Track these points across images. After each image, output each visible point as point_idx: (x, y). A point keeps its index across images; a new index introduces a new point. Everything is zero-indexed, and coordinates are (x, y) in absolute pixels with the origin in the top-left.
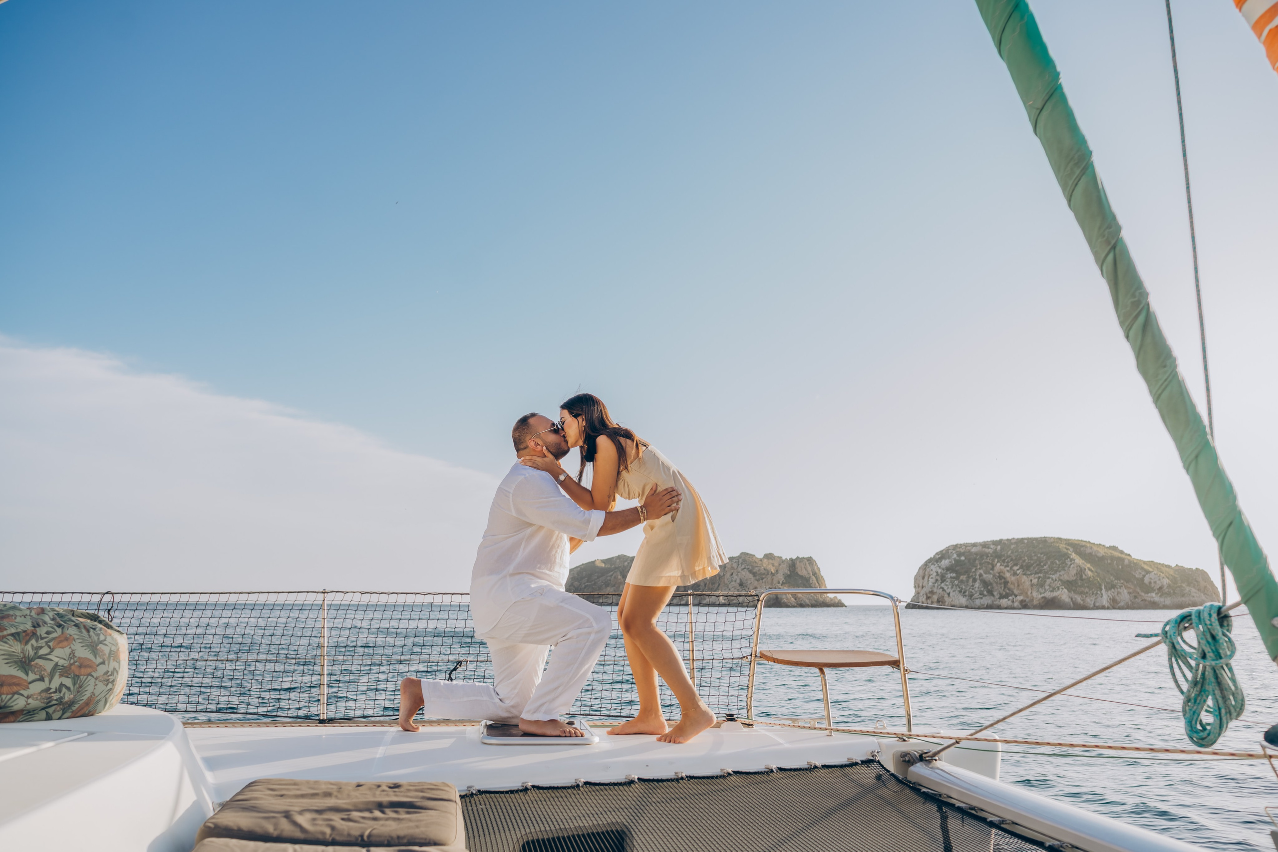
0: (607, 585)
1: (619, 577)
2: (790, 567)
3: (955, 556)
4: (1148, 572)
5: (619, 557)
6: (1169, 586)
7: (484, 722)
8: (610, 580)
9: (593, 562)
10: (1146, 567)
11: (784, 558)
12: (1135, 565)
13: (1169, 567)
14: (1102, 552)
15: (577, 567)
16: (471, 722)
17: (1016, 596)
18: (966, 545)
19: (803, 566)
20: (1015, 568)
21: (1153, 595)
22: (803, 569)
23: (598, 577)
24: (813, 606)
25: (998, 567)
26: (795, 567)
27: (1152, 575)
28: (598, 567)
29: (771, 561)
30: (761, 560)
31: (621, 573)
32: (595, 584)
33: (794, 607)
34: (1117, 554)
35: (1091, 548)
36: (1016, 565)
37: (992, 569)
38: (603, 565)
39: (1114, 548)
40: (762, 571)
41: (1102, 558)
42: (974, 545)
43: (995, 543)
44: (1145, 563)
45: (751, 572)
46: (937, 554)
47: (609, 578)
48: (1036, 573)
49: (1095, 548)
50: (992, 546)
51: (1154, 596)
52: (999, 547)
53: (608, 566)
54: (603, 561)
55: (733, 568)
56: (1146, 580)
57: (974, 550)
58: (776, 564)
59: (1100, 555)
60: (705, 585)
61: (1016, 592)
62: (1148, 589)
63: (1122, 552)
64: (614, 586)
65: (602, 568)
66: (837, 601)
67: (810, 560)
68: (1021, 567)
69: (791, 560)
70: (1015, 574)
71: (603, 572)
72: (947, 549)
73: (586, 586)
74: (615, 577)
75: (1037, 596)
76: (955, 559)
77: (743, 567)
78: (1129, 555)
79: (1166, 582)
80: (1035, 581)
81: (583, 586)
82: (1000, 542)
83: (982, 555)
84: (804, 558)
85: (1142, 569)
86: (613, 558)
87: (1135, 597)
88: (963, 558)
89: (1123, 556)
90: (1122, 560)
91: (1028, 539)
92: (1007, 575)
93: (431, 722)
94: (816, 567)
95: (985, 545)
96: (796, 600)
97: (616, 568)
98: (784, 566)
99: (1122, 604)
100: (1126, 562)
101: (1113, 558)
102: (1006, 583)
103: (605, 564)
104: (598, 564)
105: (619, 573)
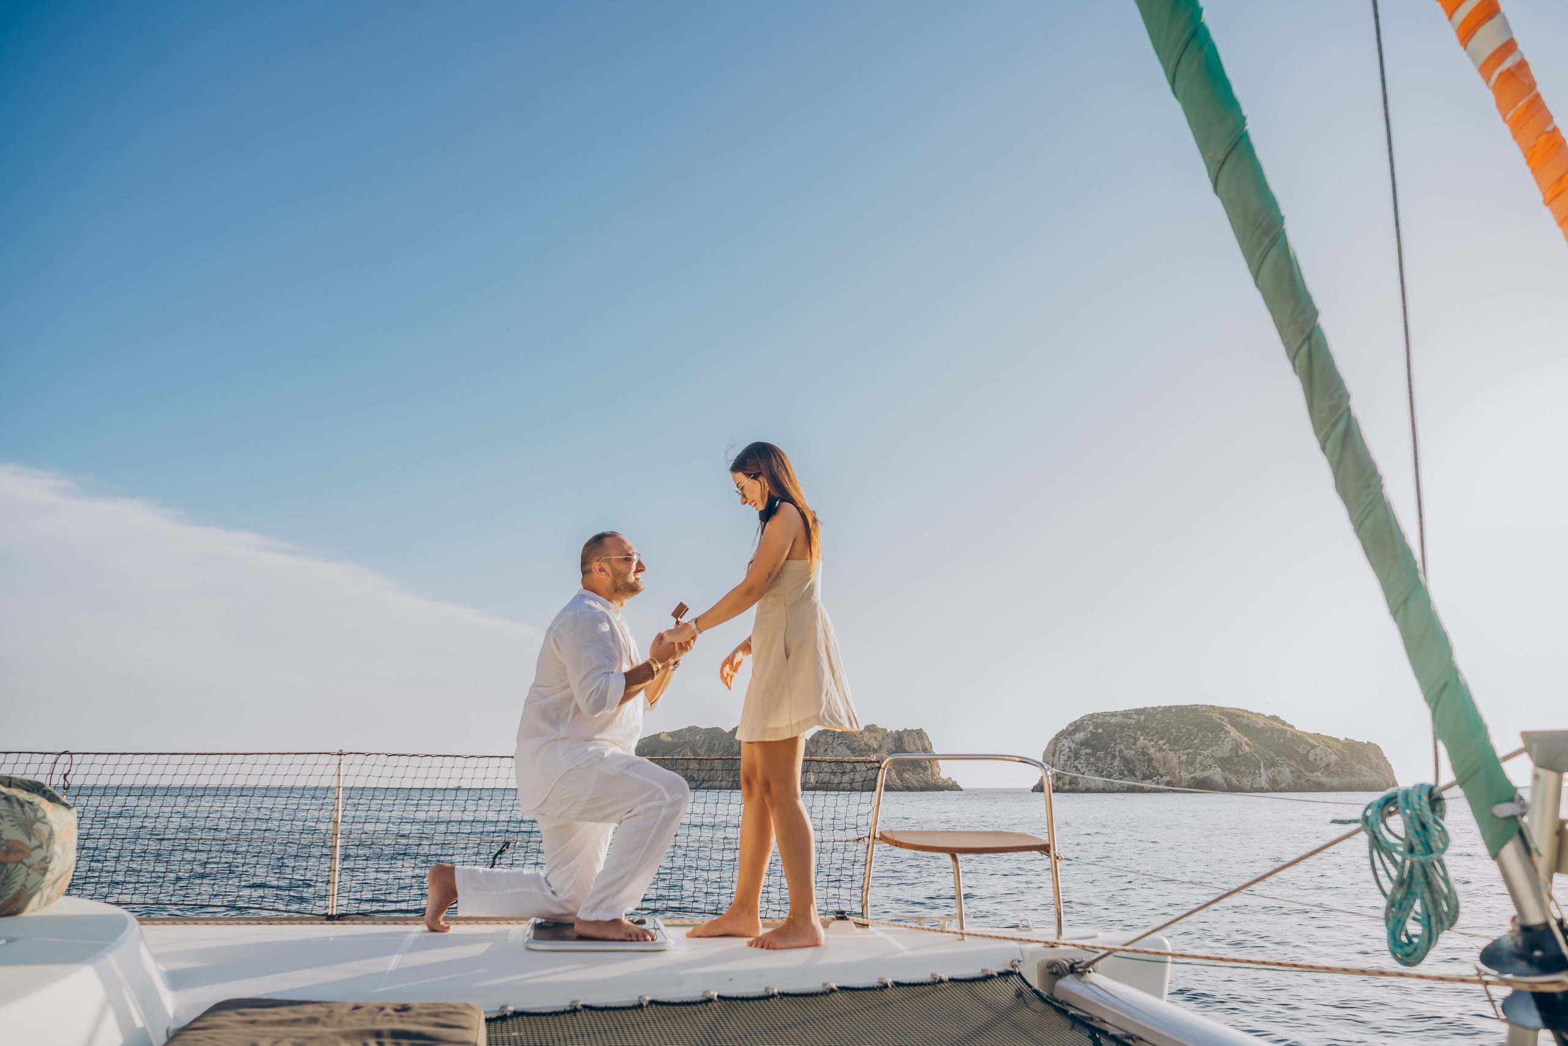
2: (895, 741)
3: (1091, 727)
4: (1313, 747)
5: (689, 729)
6: (1337, 763)
7: (532, 920)
9: (658, 736)
10: (1311, 741)
11: (889, 731)
12: (1299, 739)
13: (1337, 740)
14: (1261, 723)
16: (518, 919)
17: (1162, 776)
18: (1104, 715)
19: (911, 741)
20: (1161, 742)
21: (1319, 774)
22: (912, 744)
24: (922, 789)
25: (1142, 741)
26: (902, 741)
27: (1317, 751)
28: (662, 742)
29: (873, 734)
30: (861, 733)
31: (691, 748)
33: (900, 790)
34: (1278, 725)
35: (1249, 718)
36: (1162, 738)
37: (1135, 744)
38: (670, 739)
39: (1275, 718)
40: (863, 747)
41: (1262, 730)
42: (1114, 714)
43: (1139, 712)
44: (1310, 736)
45: (848, 747)
46: (1070, 725)
48: (1186, 748)
49: (1253, 718)
50: (1134, 716)
51: (1319, 776)
52: (1143, 717)
53: (675, 740)
54: (670, 734)
55: (827, 742)
56: (1311, 757)
57: (1113, 720)
58: (880, 738)
59: (1259, 726)
61: (1162, 771)
62: (1313, 767)
63: (1284, 723)
65: (668, 743)
66: (950, 783)
67: (920, 733)
68: (1168, 741)
69: (898, 732)
70: (1161, 750)
71: (669, 748)
72: (1083, 720)
75: (1185, 775)
76: (1091, 732)
77: (840, 741)
78: (1292, 727)
79: (1333, 758)
80: (1184, 758)
82: (1143, 711)
83: (1123, 727)
84: (913, 730)
85: (1307, 742)
86: (682, 730)
87: (1299, 777)
88: (1100, 731)
89: (1285, 728)
90: (1284, 732)
91: (1176, 707)
92: (1152, 751)
93: (468, 920)
94: (927, 742)
95: (1126, 714)
96: (901, 781)
97: (685, 743)
98: (889, 740)
99: (1283, 785)
100: (1289, 735)
101: (1273, 730)
102: (1150, 760)
103: (672, 739)
104: (664, 738)
105: (688, 749)
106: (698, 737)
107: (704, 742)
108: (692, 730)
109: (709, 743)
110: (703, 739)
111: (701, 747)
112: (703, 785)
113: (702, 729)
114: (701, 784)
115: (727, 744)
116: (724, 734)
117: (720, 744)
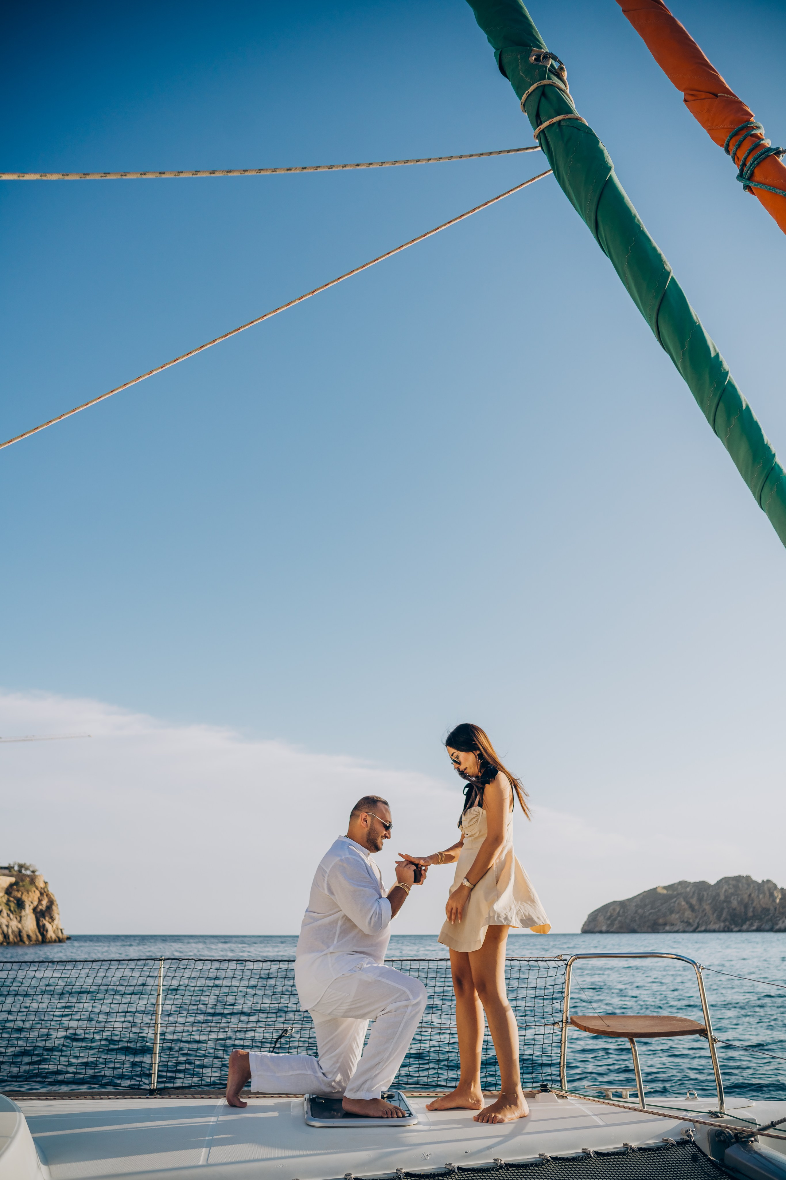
0: (672, 912)
1: (683, 903)
5: (680, 883)
7: (307, 1096)
8: (674, 907)
9: (655, 889)
15: (639, 895)
16: (296, 1095)
23: (662, 904)
28: (660, 894)
31: (684, 899)
32: (659, 911)
38: (665, 892)
47: (672, 905)
53: (670, 892)
54: (665, 888)
60: (775, 909)
64: (678, 912)
65: (664, 895)
71: (666, 899)
73: (650, 914)
74: (678, 904)
81: (647, 913)
86: (674, 884)
97: (678, 894)
103: (667, 891)
104: (660, 891)
105: (682, 899)
106: (688, 889)
107: (694, 893)
108: (683, 884)
109: (699, 894)
110: (693, 890)
111: (692, 897)
112: (699, 929)
113: (690, 883)
114: (697, 928)
115: (714, 894)
116: (709, 886)
117: (708, 894)
